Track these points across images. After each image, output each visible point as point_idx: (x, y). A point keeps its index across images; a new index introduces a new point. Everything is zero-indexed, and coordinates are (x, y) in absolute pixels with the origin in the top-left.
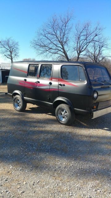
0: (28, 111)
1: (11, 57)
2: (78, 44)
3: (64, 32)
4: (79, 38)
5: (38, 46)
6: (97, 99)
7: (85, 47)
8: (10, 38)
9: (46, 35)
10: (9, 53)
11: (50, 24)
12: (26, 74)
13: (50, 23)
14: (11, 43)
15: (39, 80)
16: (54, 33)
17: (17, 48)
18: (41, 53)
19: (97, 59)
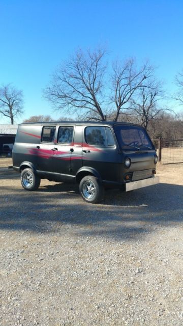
1: (11, 114)
2: (118, 92)
3: (94, 73)
4: (118, 83)
5: (55, 97)
7: (128, 96)
8: (9, 84)
9: (67, 80)
10: (8, 108)
12: (39, 139)
13: (72, 61)
14: (9, 92)
15: (56, 147)
16: (78, 76)
17: (21, 100)
18: (60, 108)
19: (148, 113)
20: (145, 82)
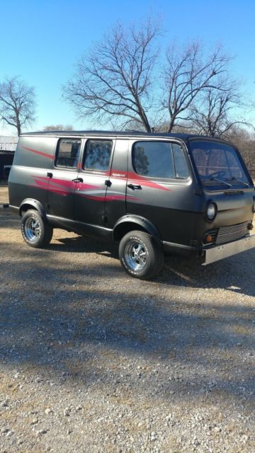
0: (56, 247)
1: (18, 121)
2: (173, 93)
3: (139, 64)
4: (173, 80)
5: (80, 98)
6: (216, 221)
7: (187, 100)
8: (16, 78)
9: (99, 72)
10: (13, 113)
11: (108, 46)
12: (52, 160)
13: (107, 44)
14: (16, 89)
15: (81, 175)
16: (116, 67)
17: (31, 102)
18: (86, 114)
19: (215, 128)
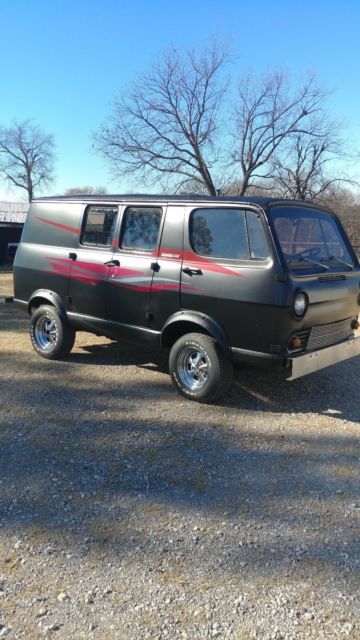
1: (30, 182)
3: (201, 102)
4: (248, 123)
5: (117, 149)
6: (306, 318)
7: (267, 151)
8: (29, 121)
9: (144, 114)
10: (23, 170)
11: (157, 78)
12: (77, 236)
13: (157, 75)
14: (28, 137)
15: (117, 257)
16: (168, 107)
17: (49, 155)
18: (126, 171)
19: (305, 188)
20: (305, 123)
